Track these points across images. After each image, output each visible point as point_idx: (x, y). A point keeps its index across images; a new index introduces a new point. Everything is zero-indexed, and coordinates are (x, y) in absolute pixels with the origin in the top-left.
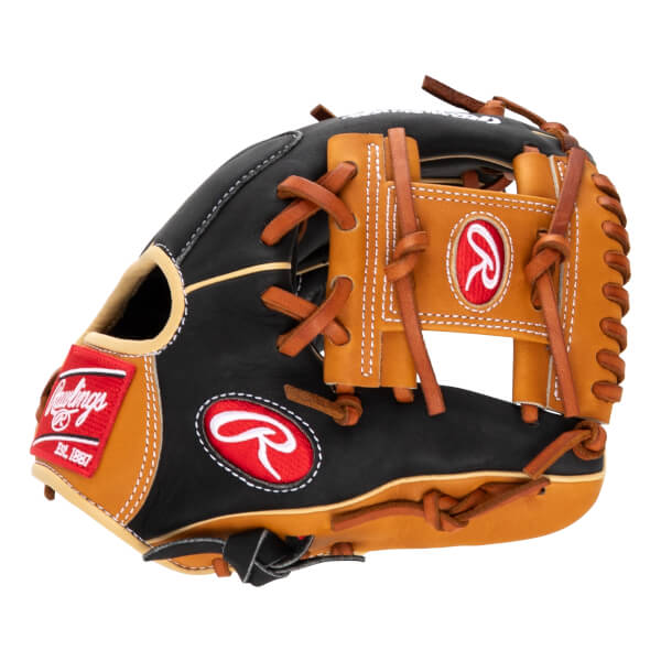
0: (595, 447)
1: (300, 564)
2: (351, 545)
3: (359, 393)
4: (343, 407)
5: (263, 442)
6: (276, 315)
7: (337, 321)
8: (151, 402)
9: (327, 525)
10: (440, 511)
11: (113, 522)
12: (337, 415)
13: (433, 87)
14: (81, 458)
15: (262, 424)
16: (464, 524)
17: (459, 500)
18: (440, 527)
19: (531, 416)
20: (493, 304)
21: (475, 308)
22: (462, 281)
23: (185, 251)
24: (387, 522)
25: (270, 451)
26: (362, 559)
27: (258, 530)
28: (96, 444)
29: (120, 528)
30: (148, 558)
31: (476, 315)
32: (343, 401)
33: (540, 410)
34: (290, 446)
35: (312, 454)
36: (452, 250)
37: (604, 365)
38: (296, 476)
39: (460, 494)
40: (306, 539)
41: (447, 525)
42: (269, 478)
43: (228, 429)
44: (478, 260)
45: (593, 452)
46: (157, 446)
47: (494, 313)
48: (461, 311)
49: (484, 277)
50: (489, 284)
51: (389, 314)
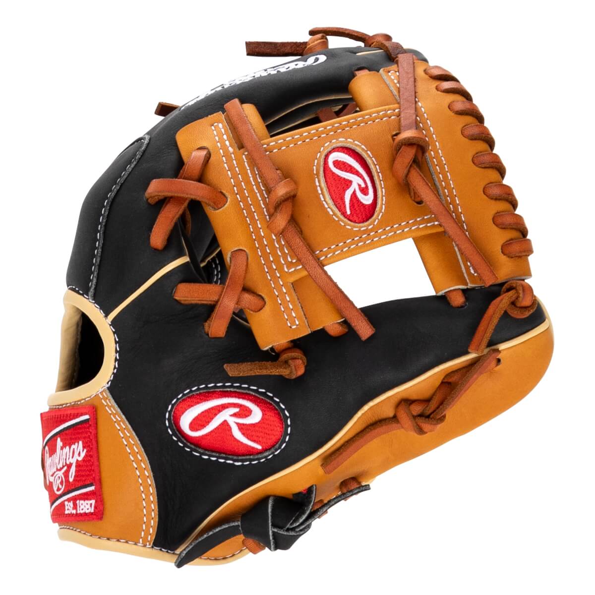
0: (527, 302)
1: (313, 515)
2: (354, 479)
3: (296, 344)
4: (286, 362)
5: (232, 421)
6: (193, 307)
7: (246, 289)
8: (122, 430)
9: (321, 471)
10: (414, 417)
11: (139, 548)
12: (284, 372)
13: (256, 49)
14: (87, 507)
15: (224, 407)
16: (442, 419)
17: (427, 401)
18: (421, 431)
19: (458, 300)
20: (378, 215)
21: (363, 226)
22: (341, 207)
23: (92, 285)
24: (374, 445)
25: (241, 427)
26: (367, 488)
27: (264, 501)
28: (92, 488)
29: (148, 550)
30: (180, 564)
31: (367, 232)
32: (284, 357)
33: (464, 291)
34: (256, 415)
35: (279, 413)
36: (321, 184)
37: (503, 227)
38: (274, 439)
39: (427, 394)
40: (310, 490)
41: (426, 426)
42: (251, 452)
43: (197, 424)
44: (348, 183)
45: (526, 308)
46: (145, 464)
47: (383, 223)
48: (351, 234)
49: (359, 195)
50: (367, 200)
51: (290, 265)
